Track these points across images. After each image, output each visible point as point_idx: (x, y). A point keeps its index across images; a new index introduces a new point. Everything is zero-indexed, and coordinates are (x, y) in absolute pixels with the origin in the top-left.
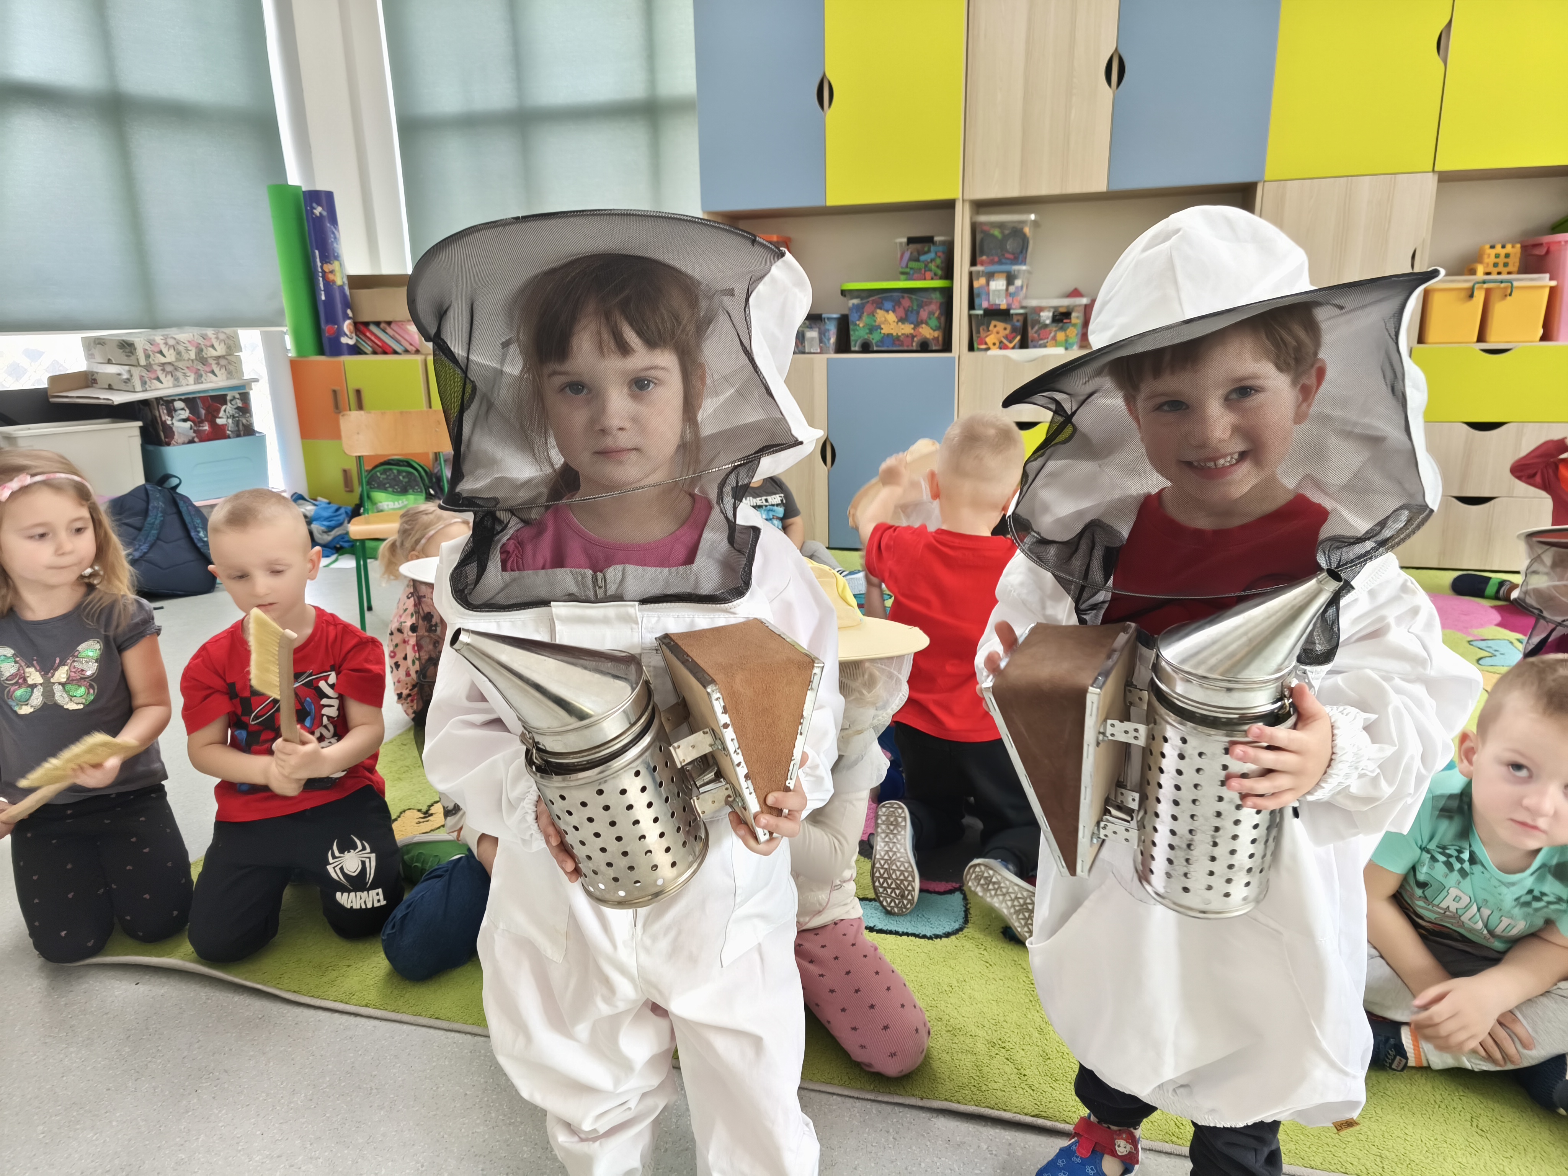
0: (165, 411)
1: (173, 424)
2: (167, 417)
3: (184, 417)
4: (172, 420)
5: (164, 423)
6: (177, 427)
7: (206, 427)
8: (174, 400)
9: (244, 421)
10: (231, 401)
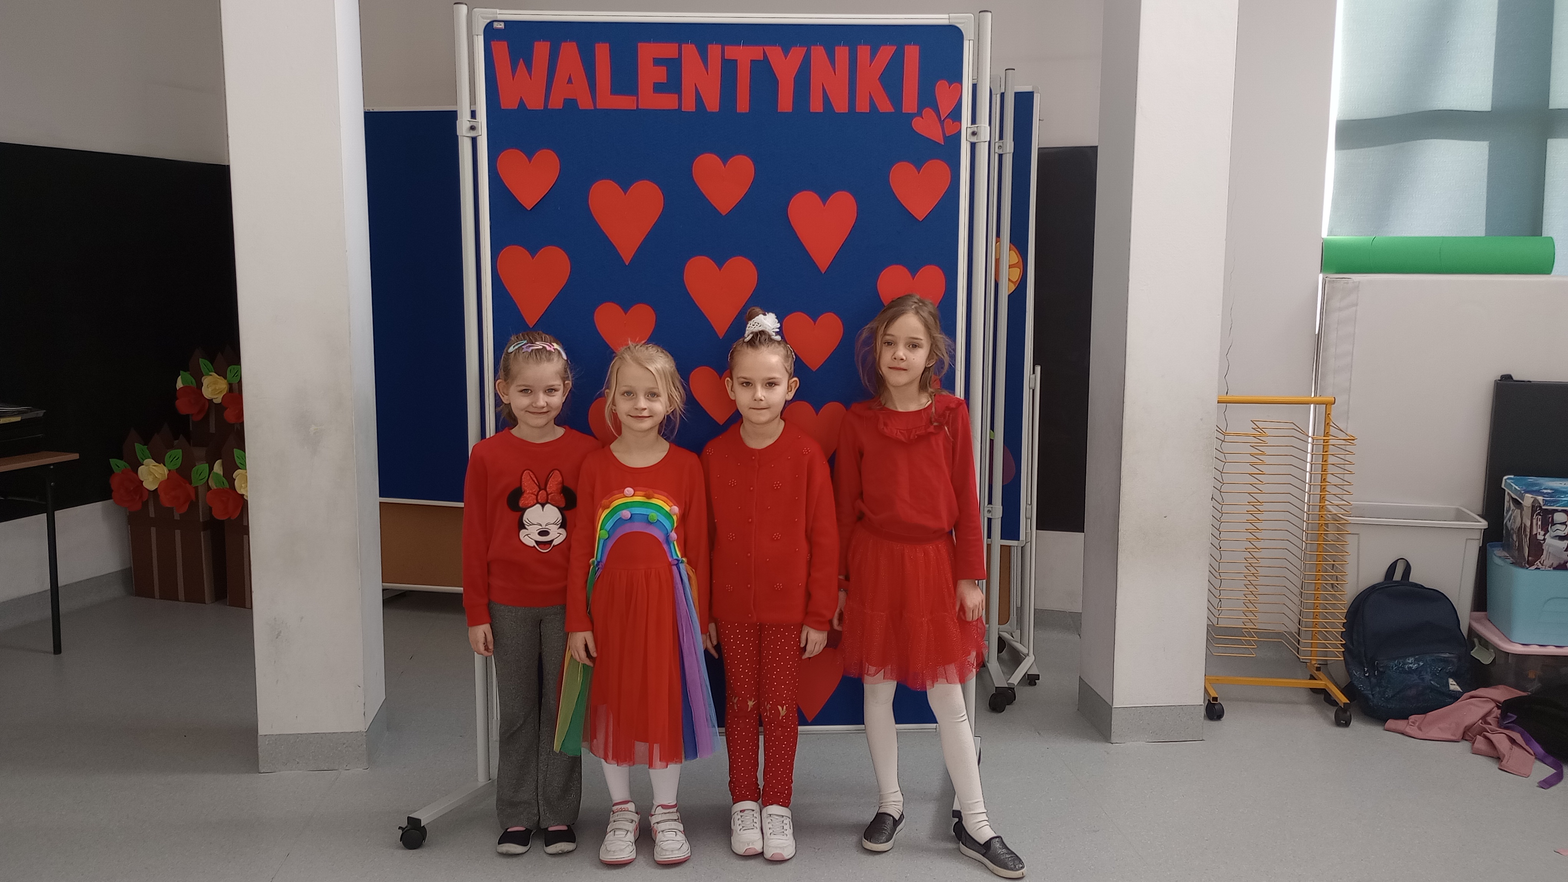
0: (1540, 523)
1: (1544, 540)
2: (1539, 530)
3: (1562, 534)
4: (1544, 535)
5: (1533, 537)
6: (1549, 545)
8: (1557, 511)
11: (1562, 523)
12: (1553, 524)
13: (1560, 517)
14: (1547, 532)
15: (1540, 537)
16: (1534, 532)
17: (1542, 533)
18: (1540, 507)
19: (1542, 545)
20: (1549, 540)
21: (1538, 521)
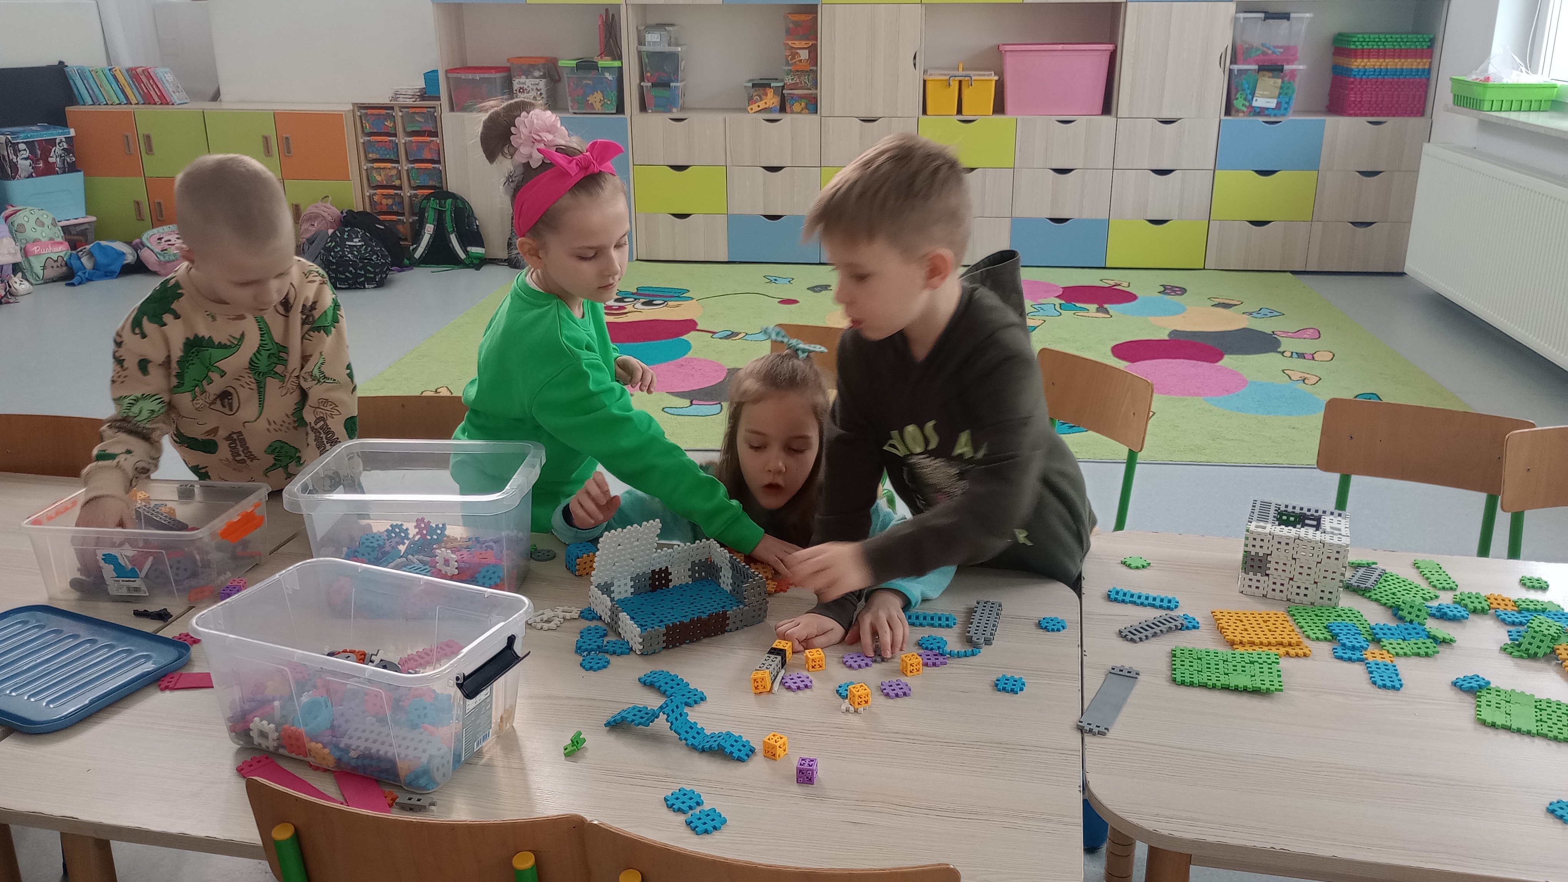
1: (17, 162)
2: (13, 156)
3: (25, 156)
5: (11, 161)
6: (20, 165)
7: (41, 165)
8: (19, 143)
9: (68, 160)
10: (59, 143)
11: (25, 150)
12: (20, 151)
13: (22, 146)
14: (17, 157)
15: (15, 160)
16: (11, 158)
17: (15, 157)
18: (10, 141)
19: (16, 165)
20: (20, 161)
21: (11, 151)
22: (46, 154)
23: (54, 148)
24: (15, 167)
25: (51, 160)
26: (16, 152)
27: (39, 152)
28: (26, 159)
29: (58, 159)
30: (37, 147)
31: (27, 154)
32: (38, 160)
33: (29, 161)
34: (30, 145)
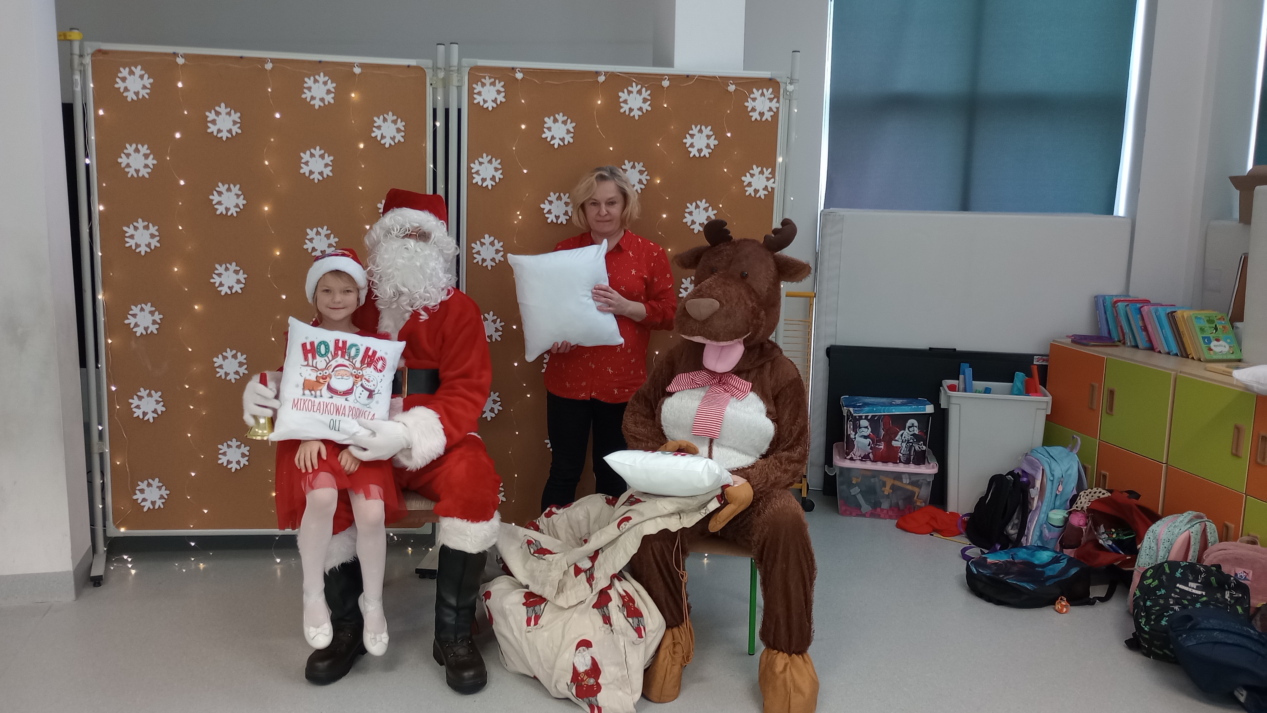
1: (855, 438)
3: (866, 434)
4: (855, 435)
7: (882, 447)
8: (861, 418)
9: (917, 448)
10: (910, 427)
11: (867, 427)
12: (860, 428)
13: (864, 423)
14: (856, 433)
15: (852, 436)
17: (854, 433)
18: (851, 415)
20: (858, 439)
22: (890, 436)
23: (903, 431)
24: (850, 444)
25: (894, 443)
26: (856, 428)
27: (883, 433)
28: (865, 437)
29: (904, 445)
30: (882, 427)
31: (867, 432)
32: (880, 441)
33: (869, 440)
34: (874, 422)
